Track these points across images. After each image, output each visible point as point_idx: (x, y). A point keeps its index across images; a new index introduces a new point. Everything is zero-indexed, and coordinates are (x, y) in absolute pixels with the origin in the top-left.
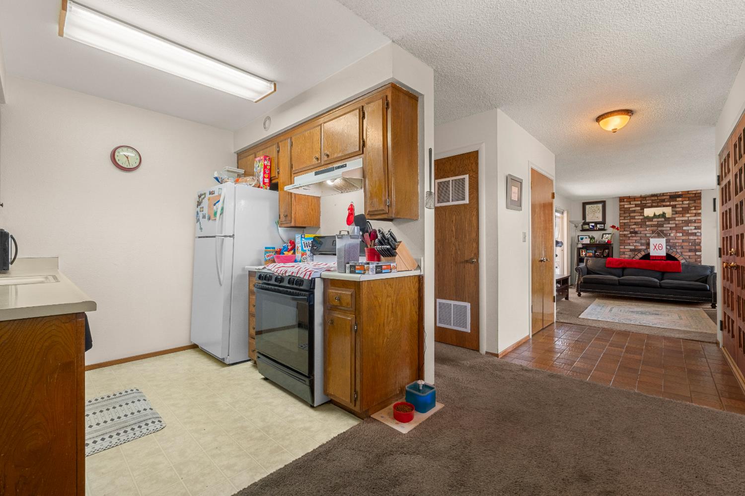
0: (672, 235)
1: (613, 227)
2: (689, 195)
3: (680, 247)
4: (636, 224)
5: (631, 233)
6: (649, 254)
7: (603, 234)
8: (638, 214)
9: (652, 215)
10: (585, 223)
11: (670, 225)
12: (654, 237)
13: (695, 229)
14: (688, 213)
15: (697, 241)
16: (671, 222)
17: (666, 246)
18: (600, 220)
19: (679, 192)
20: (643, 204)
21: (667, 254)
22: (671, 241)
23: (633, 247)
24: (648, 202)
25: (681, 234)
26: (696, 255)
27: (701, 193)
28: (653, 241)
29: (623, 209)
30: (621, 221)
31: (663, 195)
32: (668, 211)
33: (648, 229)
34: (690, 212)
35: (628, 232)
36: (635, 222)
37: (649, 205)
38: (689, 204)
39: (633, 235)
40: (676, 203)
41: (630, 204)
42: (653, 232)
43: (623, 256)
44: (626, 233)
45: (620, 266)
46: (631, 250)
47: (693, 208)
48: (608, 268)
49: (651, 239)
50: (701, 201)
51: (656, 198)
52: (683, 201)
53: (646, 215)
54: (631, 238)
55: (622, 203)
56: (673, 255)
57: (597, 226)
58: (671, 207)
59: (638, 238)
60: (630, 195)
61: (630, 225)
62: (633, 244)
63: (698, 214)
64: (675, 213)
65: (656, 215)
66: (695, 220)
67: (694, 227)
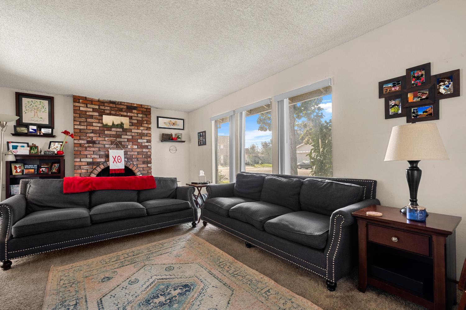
0: (129, 147)
1: (66, 133)
2: (142, 109)
3: (136, 160)
4: (93, 132)
5: (88, 142)
6: (109, 167)
7: (51, 142)
8: (96, 120)
9: (110, 124)
10: (19, 123)
11: (127, 137)
12: (113, 148)
13: (147, 142)
14: (142, 126)
15: (149, 153)
16: (128, 133)
17: (125, 158)
18: (46, 122)
19: (134, 104)
20: (102, 109)
21: (125, 166)
22: (129, 153)
23: (91, 160)
24: (106, 108)
25: (136, 147)
26: (148, 167)
27: (150, 109)
28: (113, 153)
29: (78, 112)
30: (76, 127)
31: (121, 103)
32: (126, 121)
33: (106, 139)
34: (143, 125)
35: (85, 142)
36: (93, 130)
37: (108, 112)
38: (142, 117)
39: (91, 145)
40: (133, 115)
41: (87, 107)
42: (112, 143)
43: (79, 171)
44: (82, 142)
45: (87, 189)
46: (89, 164)
47: (146, 122)
48: (65, 194)
49: (110, 151)
50: (151, 116)
51: (115, 106)
52: (137, 114)
53: (104, 122)
54: (88, 149)
55: (77, 104)
56: (130, 167)
57: (40, 130)
58: (128, 118)
59: (97, 149)
60: (87, 97)
61: (87, 133)
62: (91, 156)
63: (149, 129)
64: (132, 124)
65: (114, 124)
66: (147, 133)
67: (146, 141)
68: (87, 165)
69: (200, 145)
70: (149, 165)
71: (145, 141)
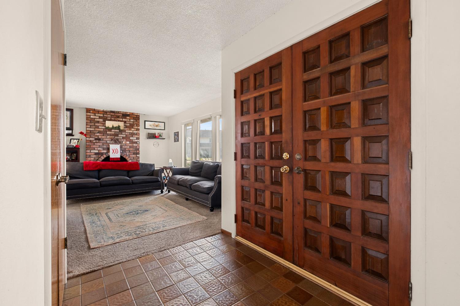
0: (124, 142)
1: (81, 133)
2: (133, 116)
3: (128, 151)
4: (99, 132)
5: (96, 139)
6: (109, 156)
7: (71, 139)
8: (101, 124)
9: (111, 127)
11: (122, 136)
12: (112, 144)
13: (137, 139)
14: (133, 128)
15: (138, 147)
16: (123, 133)
17: (121, 150)
18: (68, 126)
19: (128, 112)
20: (105, 117)
21: (121, 156)
22: (123, 147)
23: (97, 151)
24: (108, 116)
25: (129, 143)
26: (137, 156)
27: (139, 116)
28: (112, 147)
29: (89, 119)
30: (88, 129)
31: (118, 112)
32: (121, 124)
33: (108, 137)
34: (134, 127)
35: (94, 139)
36: (99, 131)
37: (109, 118)
38: (133, 122)
39: (97, 141)
40: (126, 120)
41: (95, 115)
42: (112, 140)
43: (89, 159)
44: (91, 139)
45: (97, 169)
46: (96, 154)
47: (136, 125)
48: (85, 171)
49: (110, 145)
50: (139, 121)
51: (114, 114)
52: (130, 119)
53: (107, 125)
54: (95, 144)
55: (89, 114)
56: (124, 157)
58: (123, 122)
59: (101, 144)
60: (95, 108)
61: (95, 133)
62: (97, 149)
63: (138, 130)
64: (126, 127)
65: (114, 127)
66: (136, 133)
67: (136, 138)
68: (95, 155)
69: (175, 141)
70: (138, 155)
71: (135, 138)
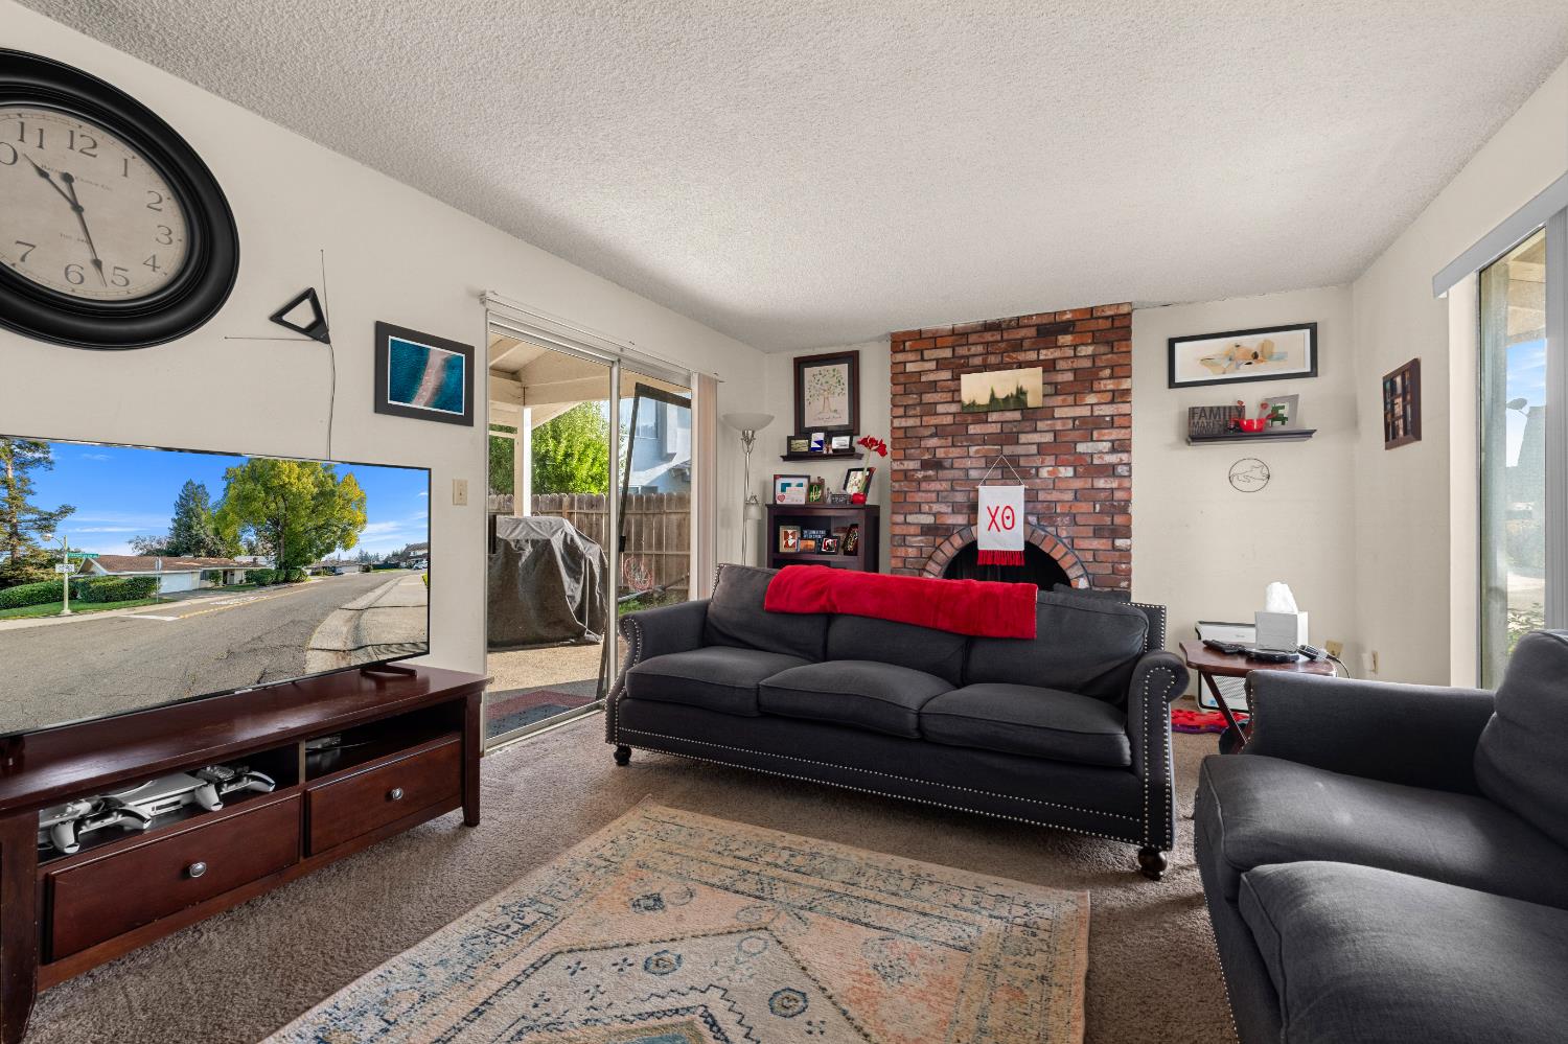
0: (1044, 473)
1: (867, 442)
2: (1093, 325)
3: (1067, 520)
4: (939, 432)
5: (925, 465)
6: (975, 543)
7: (849, 471)
8: (944, 395)
9: (984, 400)
10: (802, 432)
11: (1036, 438)
12: (992, 481)
13: (1113, 450)
14: (1092, 391)
15: (1119, 495)
16: (1041, 425)
17: (1027, 513)
18: (844, 420)
19: (1064, 312)
20: (962, 357)
21: (1027, 543)
22: (1042, 496)
23: (929, 520)
24: (974, 350)
25: (1069, 472)
26: (1114, 548)
27: (1128, 316)
28: (989, 497)
29: (902, 378)
30: (897, 423)
31: (1018, 323)
32: (1030, 381)
33: (973, 450)
34: (1096, 386)
35: (917, 465)
36: (936, 426)
37: (977, 361)
38: (1093, 357)
39: (931, 473)
40: (1057, 353)
41: (923, 360)
42: (989, 462)
43: (903, 552)
44: (910, 465)
46: (926, 530)
47: (1107, 372)
49: (981, 489)
50: (1129, 346)
51: (999, 338)
52: (1075, 347)
53: (967, 395)
54: (924, 486)
55: (900, 357)
56: (1045, 548)
57: (831, 443)
58: (1040, 370)
59: (945, 485)
60: (923, 328)
61: (921, 438)
62: (930, 508)
63: (1122, 396)
64: (1054, 389)
65: (997, 399)
66: (1112, 416)
67: (1109, 445)
68: (923, 533)
70: (1119, 543)
71: (1107, 446)
